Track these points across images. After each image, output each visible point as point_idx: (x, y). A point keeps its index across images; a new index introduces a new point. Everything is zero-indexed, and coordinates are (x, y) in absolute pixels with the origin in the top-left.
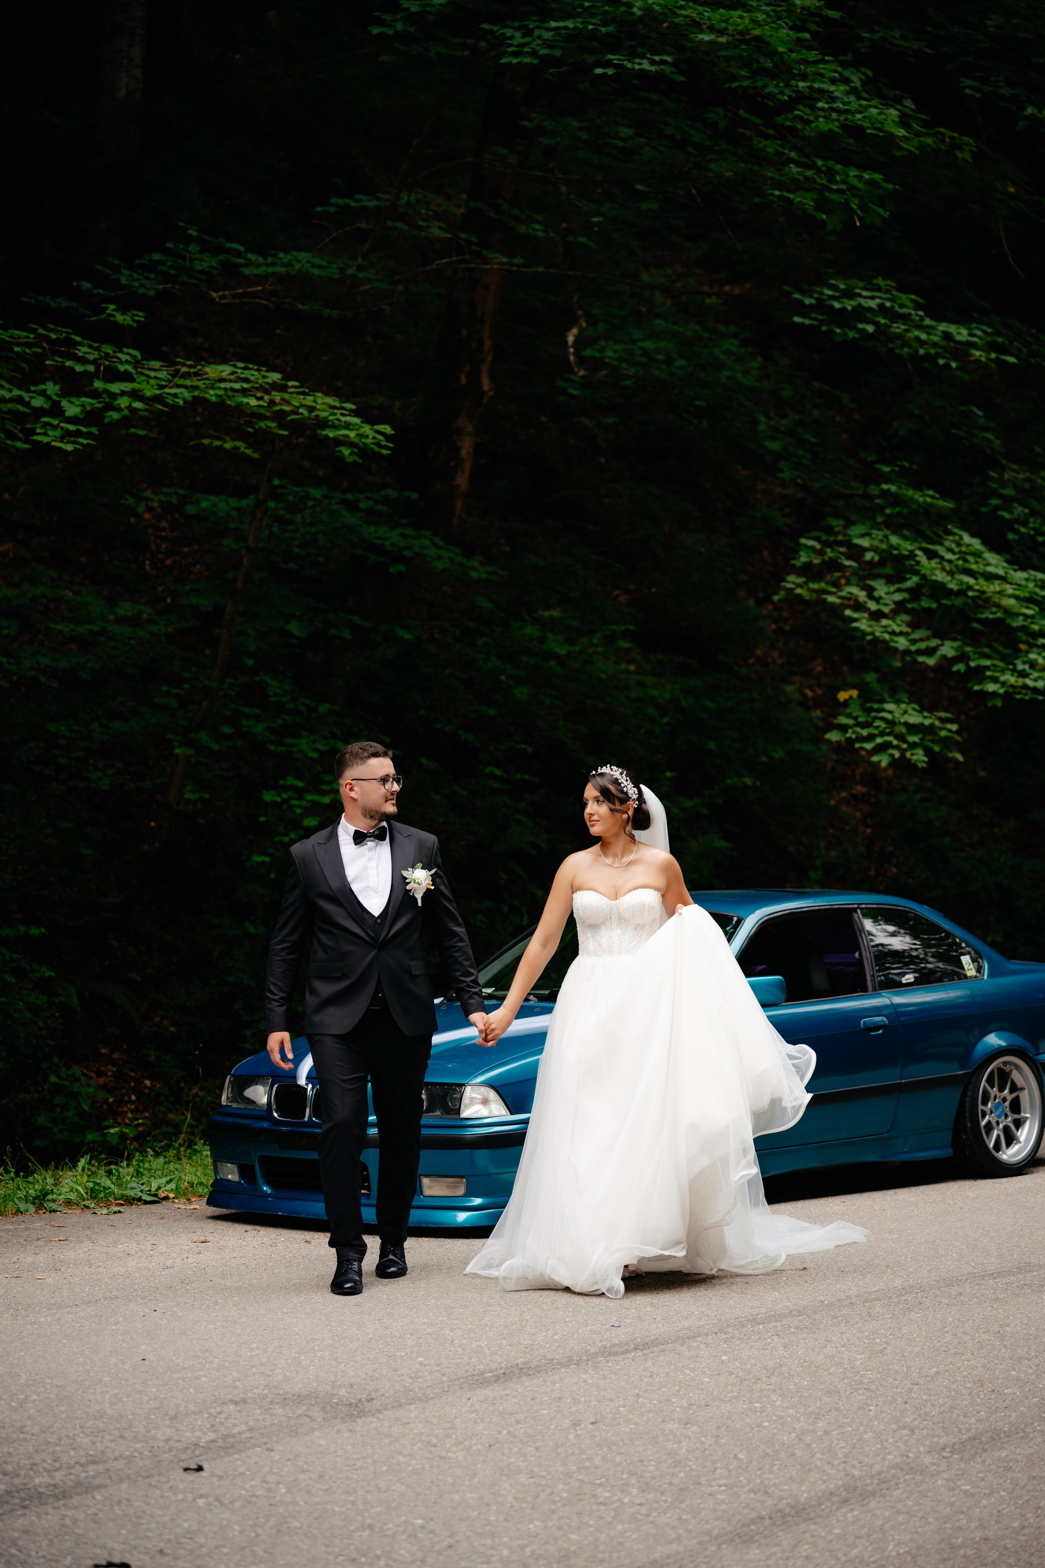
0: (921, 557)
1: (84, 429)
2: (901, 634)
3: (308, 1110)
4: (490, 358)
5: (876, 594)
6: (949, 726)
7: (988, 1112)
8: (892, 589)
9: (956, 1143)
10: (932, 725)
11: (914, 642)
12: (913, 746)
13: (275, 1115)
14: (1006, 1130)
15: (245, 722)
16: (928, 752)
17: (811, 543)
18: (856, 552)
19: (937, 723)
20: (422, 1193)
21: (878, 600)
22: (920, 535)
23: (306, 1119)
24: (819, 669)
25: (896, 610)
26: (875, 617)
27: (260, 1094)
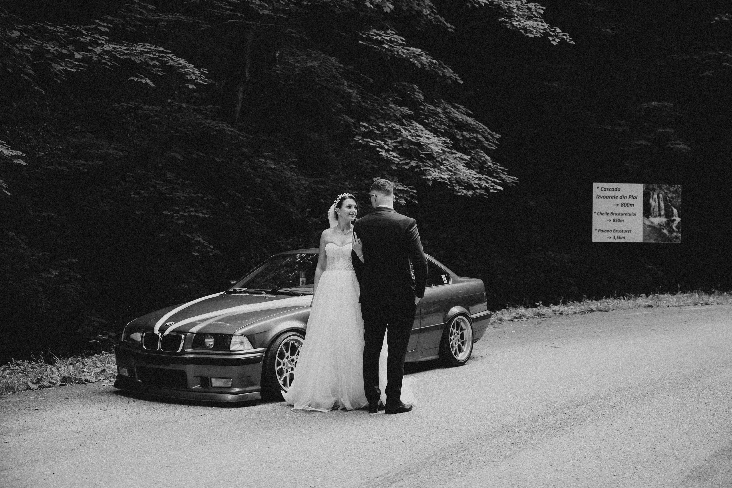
0: (403, 131)
1: (82, 64)
2: (396, 157)
3: (159, 345)
4: (249, 66)
5: (387, 143)
6: (413, 191)
7: (452, 339)
8: (393, 141)
9: (440, 353)
10: (407, 190)
11: (401, 160)
12: (401, 197)
13: (144, 347)
14: (459, 346)
15: (158, 186)
16: (406, 200)
17: (365, 124)
18: (380, 128)
19: (409, 190)
20: (212, 386)
21: (388, 145)
22: (402, 124)
23: (158, 349)
24: (355, 178)
25: (395, 149)
26: (387, 151)
27: (138, 336)
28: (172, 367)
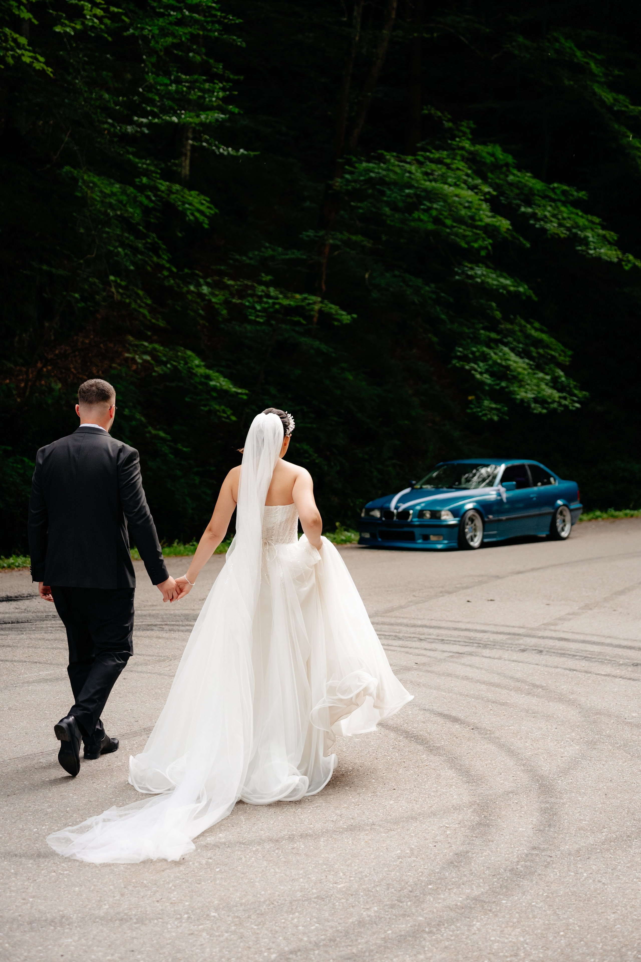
2: (489, 379)
3: (396, 517)
6: (505, 408)
7: (558, 522)
8: (485, 364)
9: (551, 530)
11: (493, 382)
12: (494, 414)
13: (384, 519)
14: (563, 527)
16: (499, 416)
17: (460, 349)
18: (473, 352)
19: (501, 407)
20: (430, 540)
21: (480, 367)
23: (395, 520)
25: (487, 371)
26: (481, 373)
27: (377, 514)
28: (406, 529)
